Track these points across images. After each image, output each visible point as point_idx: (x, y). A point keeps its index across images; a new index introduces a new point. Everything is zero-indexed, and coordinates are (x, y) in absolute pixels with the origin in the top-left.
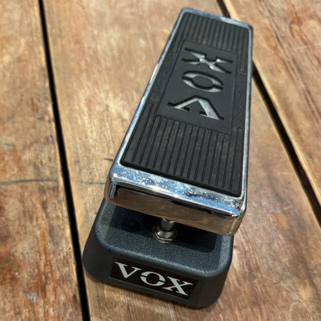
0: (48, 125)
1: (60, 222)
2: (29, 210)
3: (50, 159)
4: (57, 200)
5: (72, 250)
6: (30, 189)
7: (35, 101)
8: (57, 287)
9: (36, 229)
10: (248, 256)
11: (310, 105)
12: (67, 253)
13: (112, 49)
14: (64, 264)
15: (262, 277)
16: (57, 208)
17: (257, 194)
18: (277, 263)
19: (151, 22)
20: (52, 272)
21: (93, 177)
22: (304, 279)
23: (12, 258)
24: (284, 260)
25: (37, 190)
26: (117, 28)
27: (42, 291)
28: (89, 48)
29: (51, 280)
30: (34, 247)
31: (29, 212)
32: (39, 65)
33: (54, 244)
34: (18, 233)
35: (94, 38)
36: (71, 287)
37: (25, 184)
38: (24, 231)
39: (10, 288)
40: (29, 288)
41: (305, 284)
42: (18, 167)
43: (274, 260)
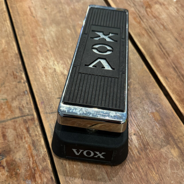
0: (24, 85)
1: (38, 138)
2: (19, 134)
3: (27, 103)
4: (35, 125)
5: (46, 152)
6: (18, 122)
7: (15, 73)
8: (41, 175)
9: (25, 143)
10: (142, 138)
11: (162, 51)
12: (44, 154)
13: (53, 37)
14: (43, 161)
15: (151, 148)
16: (35, 130)
17: (141, 103)
18: (157, 139)
19: (71, 19)
20: (37, 166)
21: (52, 109)
22: (174, 145)
23: (14, 162)
24: (161, 136)
25: (22, 122)
26: (54, 25)
27: (33, 178)
28: (40, 39)
29: (37, 171)
30: (25, 154)
31: (20, 135)
32: (14, 52)
33: (36, 150)
34: (15, 148)
35: (42, 33)
36: (49, 173)
37: (15, 120)
38: (19, 146)
39: (15, 179)
40: (26, 178)
41: (174, 148)
42: (10, 111)
43: (156, 138)
